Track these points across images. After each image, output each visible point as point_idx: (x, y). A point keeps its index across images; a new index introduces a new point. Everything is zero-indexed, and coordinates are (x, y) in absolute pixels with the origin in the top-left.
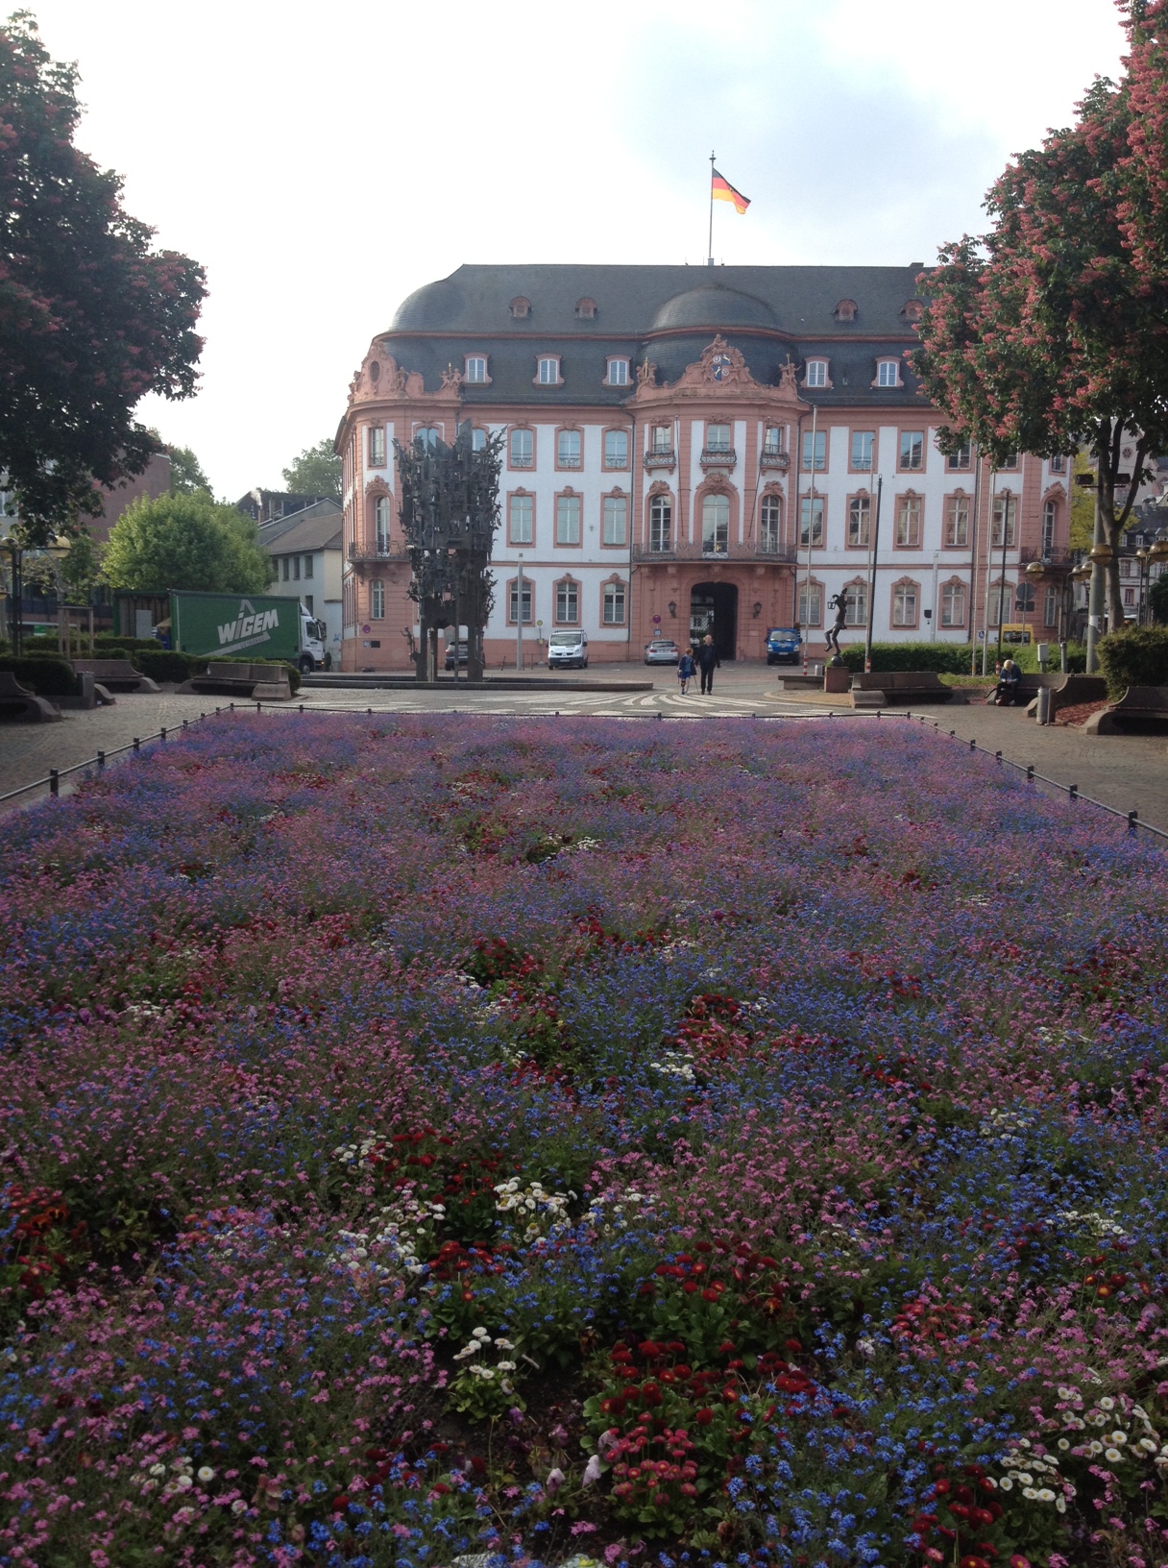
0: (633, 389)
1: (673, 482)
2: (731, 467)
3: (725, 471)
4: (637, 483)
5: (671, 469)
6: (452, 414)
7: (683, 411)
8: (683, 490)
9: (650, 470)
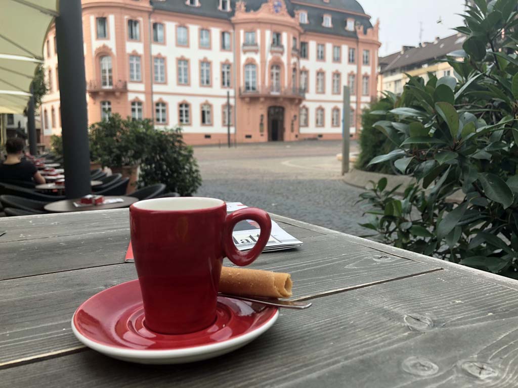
0: (232, 13)
1: (257, 58)
2: (282, 53)
3: (279, 55)
4: (237, 58)
5: (256, 51)
6: (146, 15)
7: (262, 25)
8: (263, 61)
9: (245, 52)
